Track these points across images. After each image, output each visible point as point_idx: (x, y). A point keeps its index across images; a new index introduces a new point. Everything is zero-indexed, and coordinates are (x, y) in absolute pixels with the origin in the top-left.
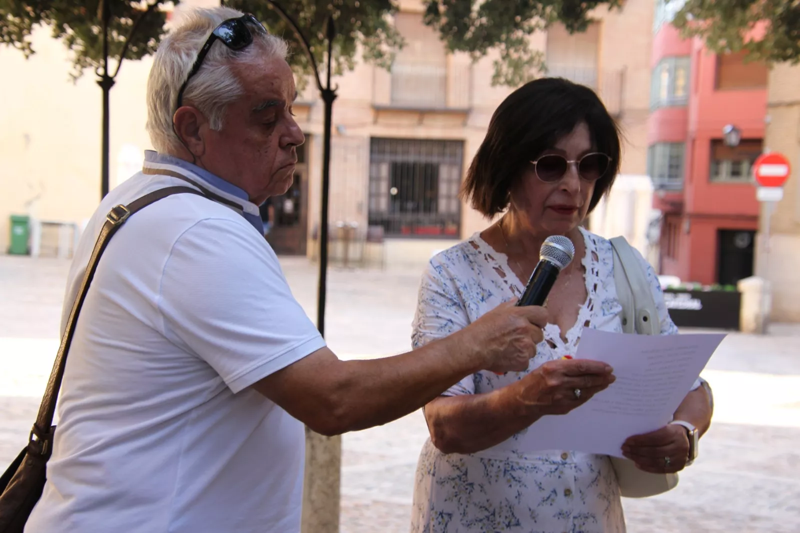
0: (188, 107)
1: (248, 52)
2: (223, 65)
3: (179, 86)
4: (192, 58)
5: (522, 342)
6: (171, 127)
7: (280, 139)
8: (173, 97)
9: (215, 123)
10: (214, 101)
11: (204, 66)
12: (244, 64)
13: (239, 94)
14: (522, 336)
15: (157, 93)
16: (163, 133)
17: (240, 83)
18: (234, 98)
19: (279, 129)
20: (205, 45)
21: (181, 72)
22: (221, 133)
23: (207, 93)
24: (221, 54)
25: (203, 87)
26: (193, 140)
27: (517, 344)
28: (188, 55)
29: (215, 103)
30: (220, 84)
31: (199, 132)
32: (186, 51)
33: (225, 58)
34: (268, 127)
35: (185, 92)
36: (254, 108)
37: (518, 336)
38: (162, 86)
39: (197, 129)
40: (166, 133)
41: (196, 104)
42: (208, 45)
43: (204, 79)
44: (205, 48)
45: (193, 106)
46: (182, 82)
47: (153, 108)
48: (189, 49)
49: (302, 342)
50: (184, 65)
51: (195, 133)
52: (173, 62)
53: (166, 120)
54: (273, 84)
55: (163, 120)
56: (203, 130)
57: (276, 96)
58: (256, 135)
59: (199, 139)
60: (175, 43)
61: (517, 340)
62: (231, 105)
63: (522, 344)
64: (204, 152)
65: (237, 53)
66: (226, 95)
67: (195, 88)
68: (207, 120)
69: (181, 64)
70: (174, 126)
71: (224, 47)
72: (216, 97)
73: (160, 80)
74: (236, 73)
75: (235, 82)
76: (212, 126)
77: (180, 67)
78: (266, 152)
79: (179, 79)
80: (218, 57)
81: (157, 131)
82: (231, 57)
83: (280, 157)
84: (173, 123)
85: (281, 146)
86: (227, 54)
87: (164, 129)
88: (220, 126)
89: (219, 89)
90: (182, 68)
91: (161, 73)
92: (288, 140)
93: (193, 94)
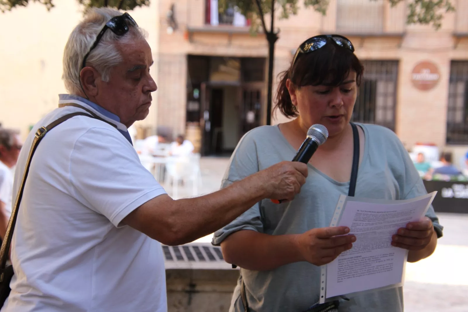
0: (89, 67)
1: (126, 37)
2: (111, 44)
3: (84, 55)
4: (93, 39)
5: (289, 179)
6: (78, 79)
7: (143, 88)
8: (80, 61)
9: (105, 77)
10: (105, 65)
11: (100, 44)
12: (123, 43)
13: (120, 61)
14: (290, 176)
15: (71, 58)
16: (73, 82)
17: (121, 55)
18: (117, 63)
19: (143, 81)
20: (101, 32)
21: (86, 47)
22: (108, 83)
23: (102, 60)
24: (111, 38)
25: (98, 56)
26: (91, 87)
27: (287, 181)
28: (91, 37)
29: (106, 66)
30: (109, 55)
31: (95, 82)
32: (90, 35)
33: (113, 40)
34: (136, 80)
35: (87, 59)
36: (129, 70)
37: (287, 176)
38: (74, 54)
39: (94, 81)
40: (75, 82)
41: (94, 66)
43: (100, 51)
44: (101, 34)
45: (92, 67)
46: (87, 53)
47: (67, 67)
48: (91, 33)
49: (152, 190)
51: (92, 82)
52: (82, 41)
53: (75, 74)
54: (140, 56)
55: (73, 74)
56: (97, 82)
57: (141, 63)
58: (128, 85)
59: (95, 86)
60: (83, 29)
61: (287, 178)
62: (115, 67)
63: (290, 181)
64: (97, 94)
65: (120, 37)
66: (112, 61)
67: (94, 56)
68: (100, 75)
69: (87, 42)
70: (80, 78)
71: (112, 33)
72: (106, 62)
73: (73, 51)
74: (119, 48)
75: (118, 54)
76: (103, 79)
77: (85, 44)
78: (135, 95)
79: (85, 50)
80: (109, 40)
81: (70, 81)
82: (116, 39)
83: (143, 98)
84: (79, 76)
85: (143, 91)
86: (114, 37)
87: (74, 79)
88: (108, 79)
89: (108, 58)
90: (87, 44)
91: (73, 46)
92: (147, 88)
93: (93, 60)
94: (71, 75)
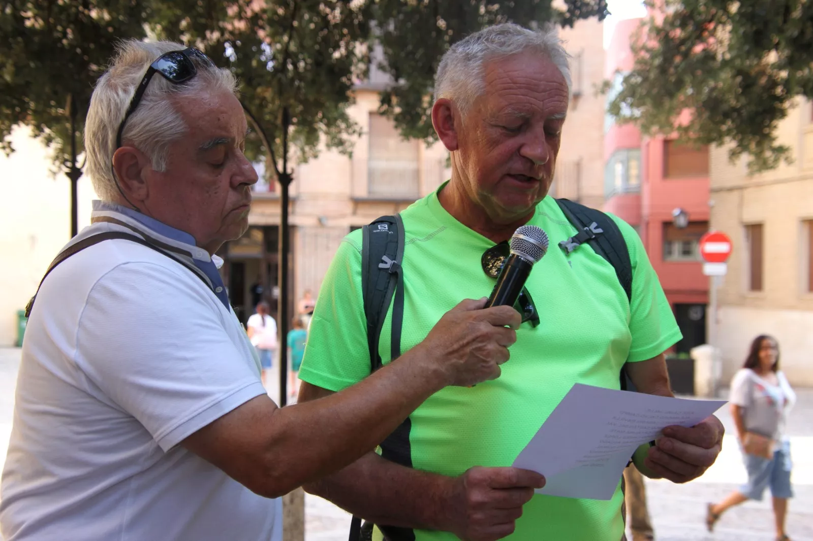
0: (127, 147)
1: (192, 85)
2: (163, 99)
3: (117, 125)
4: (130, 95)
6: (111, 170)
7: (231, 178)
8: (111, 137)
9: (158, 163)
10: (155, 140)
11: (144, 102)
12: (186, 98)
13: (183, 131)
15: (93, 134)
17: (182, 119)
18: (177, 135)
19: (230, 168)
20: (143, 80)
21: (118, 110)
22: (165, 174)
23: (149, 131)
24: (161, 88)
25: (143, 125)
26: (135, 183)
28: (126, 91)
29: (157, 142)
30: (161, 121)
31: (143, 174)
32: (123, 87)
33: (165, 92)
34: (218, 166)
35: (123, 132)
36: (201, 146)
38: (99, 126)
39: (139, 172)
41: (136, 144)
42: (146, 79)
43: (142, 116)
44: (144, 83)
45: (133, 146)
46: (120, 121)
47: (92, 151)
50: (121, 102)
51: (137, 176)
52: (110, 100)
53: (105, 162)
54: (219, 119)
55: (103, 165)
56: (145, 172)
57: (224, 133)
58: (204, 175)
59: (141, 182)
60: (112, 79)
62: (174, 143)
64: (148, 196)
65: (179, 86)
66: (168, 132)
67: (135, 126)
68: (149, 161)
69: (118, 101)
70: (114, 169)
71: (165, 81)
72: (158, 136)
73: (97, 120)
74: (178, 108)
75: (177, 117)
76: (154, 167)
77: (116, 104)
78: (216, 193)
79: (117, 117)
80: (158, 92)
81: (97, 176)
82: (172, 91)
83: (232, 197)
84: (112, 165)
85: (232, 186)
86: (168, 88)
87: (104, 173)
88: (163, 167)
89: (160, 127)
90: (119, 105)
91: (97, 112)
92: (239, 179)
93: (133, 133)
94: (98, 166)
